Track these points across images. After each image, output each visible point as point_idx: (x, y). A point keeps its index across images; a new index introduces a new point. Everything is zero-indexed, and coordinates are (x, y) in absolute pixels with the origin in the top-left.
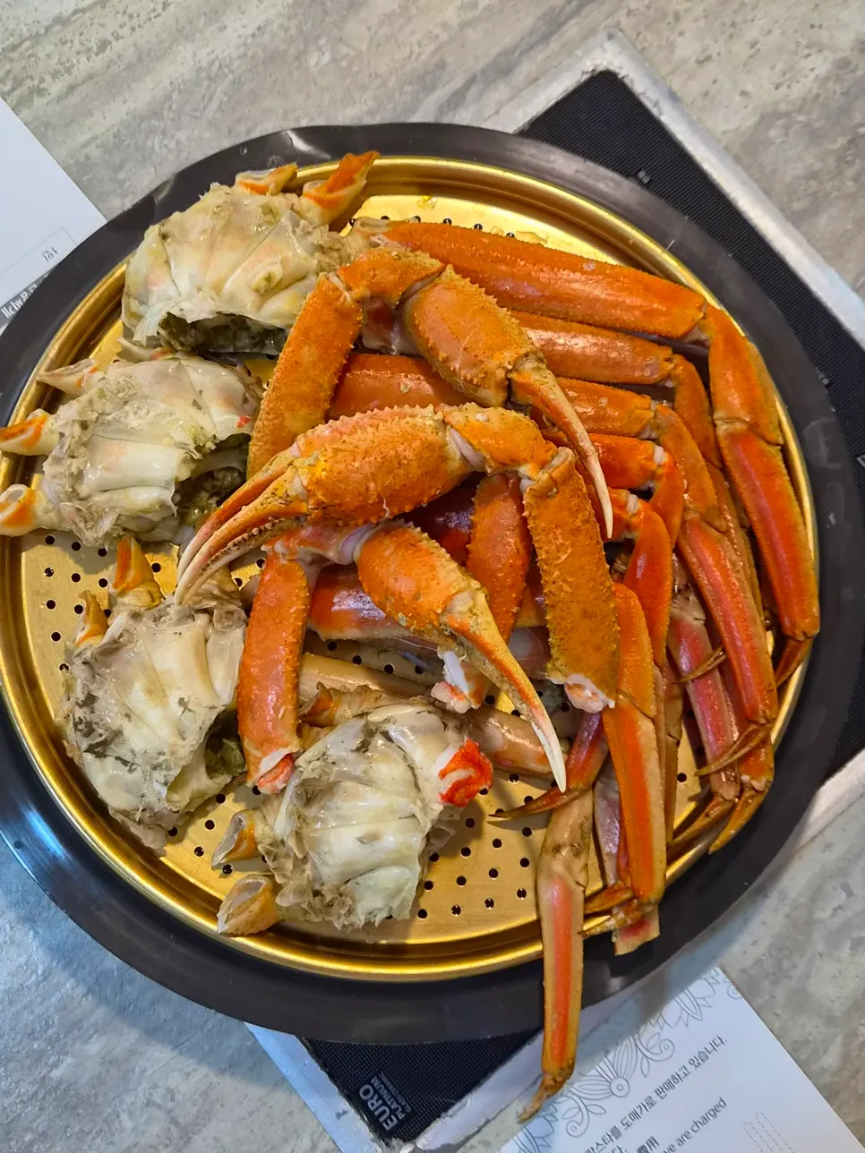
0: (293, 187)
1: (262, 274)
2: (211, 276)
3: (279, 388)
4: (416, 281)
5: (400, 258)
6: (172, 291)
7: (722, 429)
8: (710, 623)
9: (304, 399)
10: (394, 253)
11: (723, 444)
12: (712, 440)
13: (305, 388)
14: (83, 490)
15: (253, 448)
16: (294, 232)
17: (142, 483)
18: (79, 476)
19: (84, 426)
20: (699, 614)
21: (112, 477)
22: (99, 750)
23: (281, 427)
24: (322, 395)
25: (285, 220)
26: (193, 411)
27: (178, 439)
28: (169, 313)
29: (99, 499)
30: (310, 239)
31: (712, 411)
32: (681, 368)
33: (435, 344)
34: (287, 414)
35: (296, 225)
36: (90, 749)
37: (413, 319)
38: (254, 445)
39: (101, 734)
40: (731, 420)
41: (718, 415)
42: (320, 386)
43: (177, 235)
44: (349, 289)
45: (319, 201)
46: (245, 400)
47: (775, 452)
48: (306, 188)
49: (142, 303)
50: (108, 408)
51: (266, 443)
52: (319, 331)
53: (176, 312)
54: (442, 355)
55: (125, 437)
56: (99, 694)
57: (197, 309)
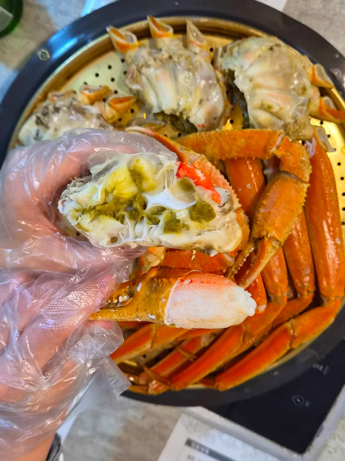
0: (324, 92)
1: (270, 103)
2: (260, 80)
3: (221, 136)
4: (294, 175)
5: (302, 162)
6: (246, 67)
7: (288, 325)
8: (205, 350)
9: (221, 149)
10: (304, 159)
11: (282, 328)
12: (282, 321)
13: (226, 147)
14: (144, 70)
15: (192, 136)
16: (299, 105)
17: (157, 95)
18: (148, 66)
19: (170, 57)
20: (207, 344)
21: (154, 81)
22: (39, 122)
23: (206, 145)
24: (227, 156)
25: (302, 99)
26: (197, 101)
27: (181, 103)
28: (234, 71)
29: (144, 79)
30: (299, 114)
31: (294, 317)
32: (308, 297)
33: (268, 196)
34: (212, 145)
35: (302, 105)
36: (38, 118)
37: (277, 180)
38: (193, 136)
39: (45, 120)
40: (293, 327)
41: (293, 321)
42: (230, 153)
43: (274, 55)
44: (278, 147)
45: (320, 108)
46: (215, 119)
47: (288, 348)
48: (326, 98)
49: (238, 53)
50: (183, 64)
51: (196, 141)
52: (254, 143)
53: (236, 74)
54: (265, 202)
55: (173, 79)
56: (61, 113)
57: (241, 83)
